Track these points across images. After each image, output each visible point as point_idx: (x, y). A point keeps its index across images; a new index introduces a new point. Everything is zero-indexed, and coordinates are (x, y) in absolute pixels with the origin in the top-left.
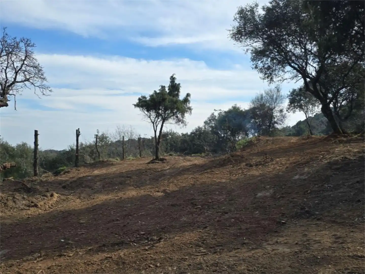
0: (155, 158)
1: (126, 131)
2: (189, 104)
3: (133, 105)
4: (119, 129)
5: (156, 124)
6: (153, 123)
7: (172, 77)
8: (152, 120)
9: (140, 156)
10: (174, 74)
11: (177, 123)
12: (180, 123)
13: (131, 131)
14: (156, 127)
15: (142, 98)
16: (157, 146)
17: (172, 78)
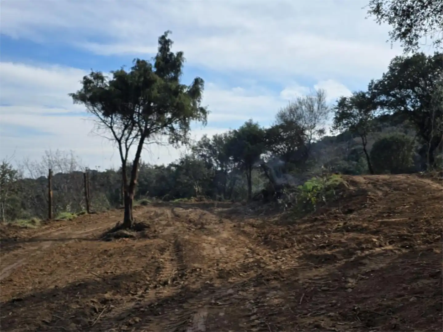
0: (122, 221)
1: (62, 160)
2: (199, 101)
3: (71, 95)
4: (49, 156)
5: (126, 143)
6: (119, 141)
7: (163, 37)
8: (116, 134)
9: (88, 209)
10: (168, 32)
11: (173, 142)
12: (180, 143)
13: (72, 159)
14: (127, 150)
15: (92, 78)
16: (128, 195)
17: (163, 41)
